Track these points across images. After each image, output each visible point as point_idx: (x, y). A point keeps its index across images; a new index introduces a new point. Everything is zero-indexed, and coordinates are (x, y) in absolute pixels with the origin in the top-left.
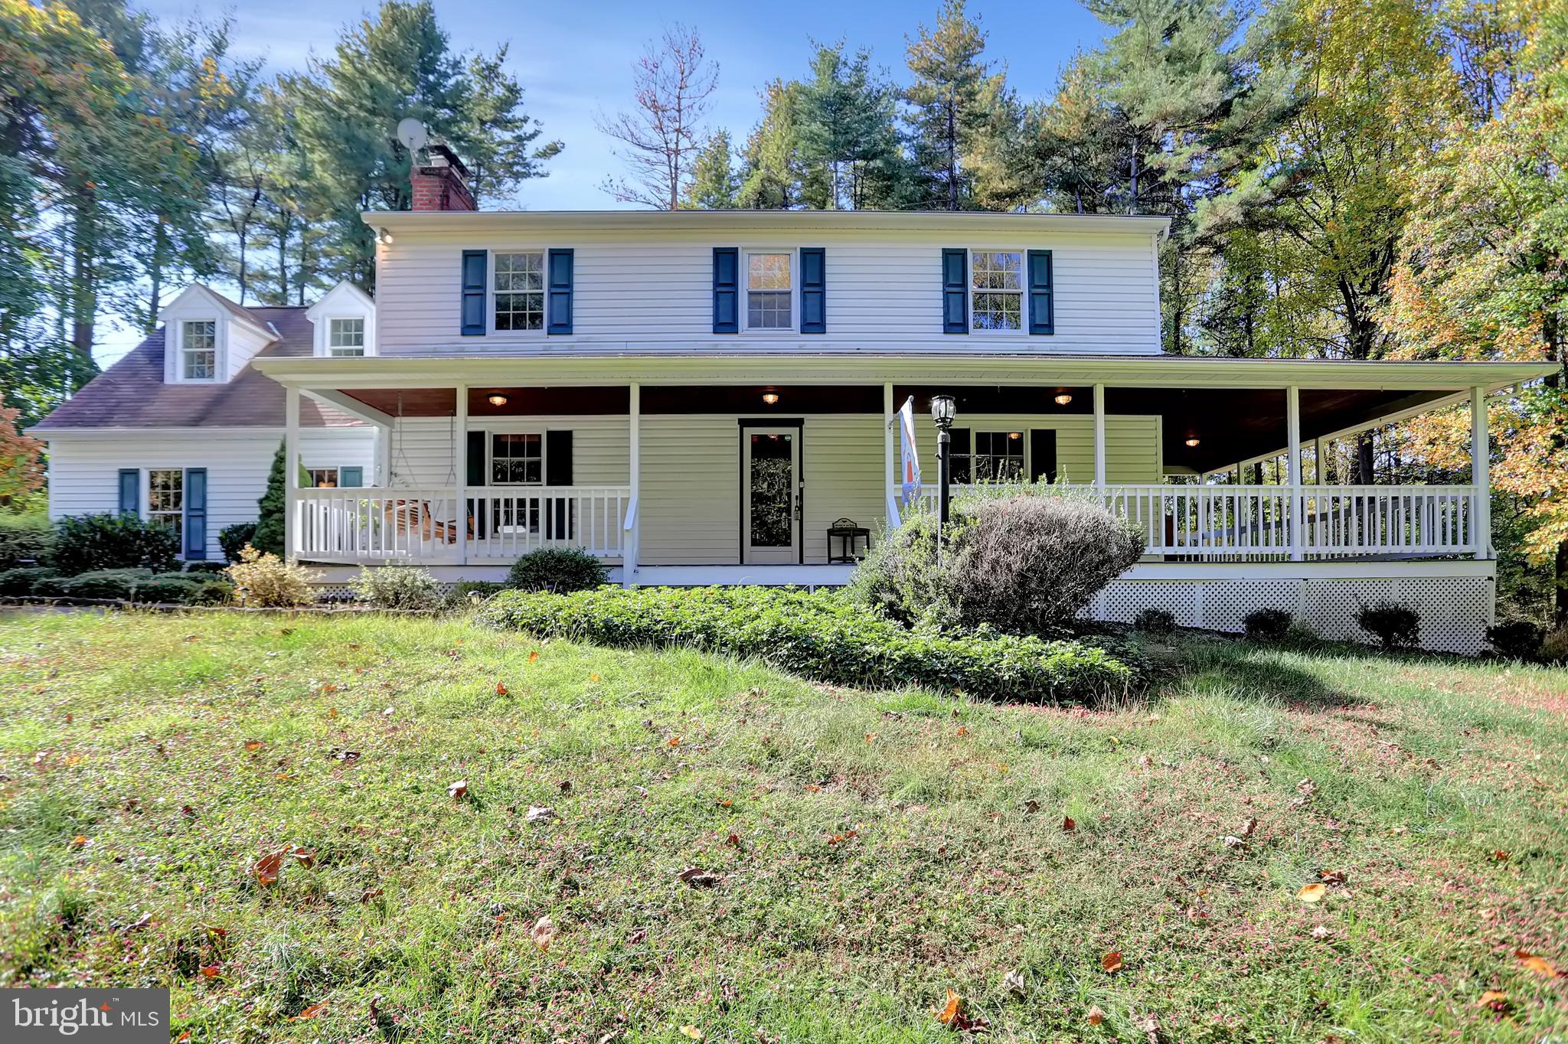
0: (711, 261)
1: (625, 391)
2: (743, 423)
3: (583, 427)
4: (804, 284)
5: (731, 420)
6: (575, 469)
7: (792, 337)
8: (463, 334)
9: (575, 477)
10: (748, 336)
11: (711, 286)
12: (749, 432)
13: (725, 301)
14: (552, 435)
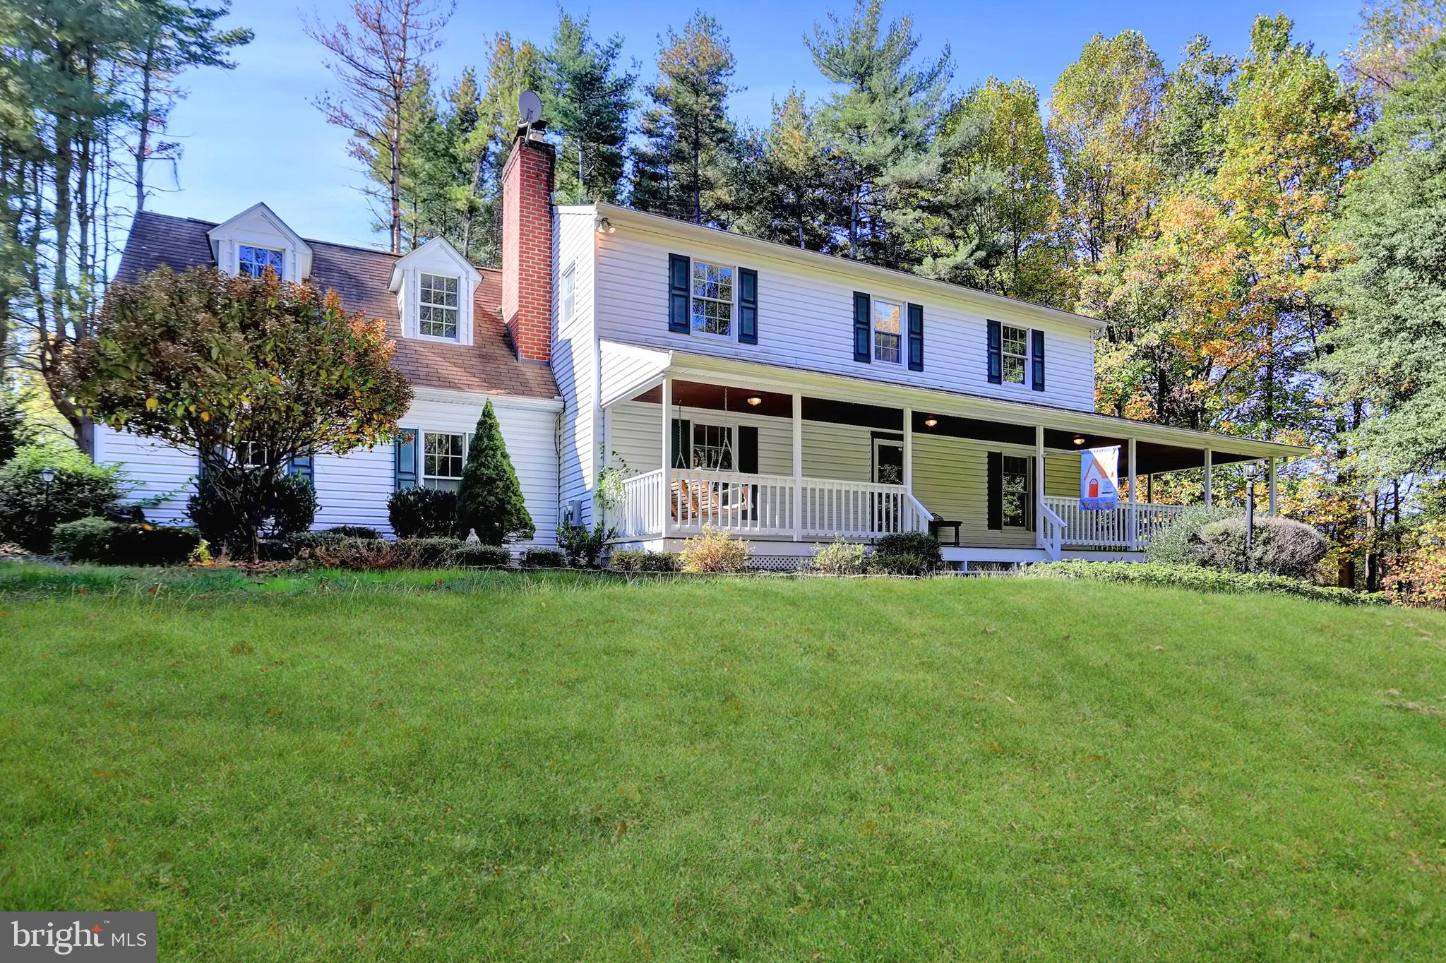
0: (852, 302)
1: (899, 413)
2: (874, 435)
3: (765, 424)
4: (910, 332)
5: (865, 432)
6: (760, 461)
7: (901, 371)
8: (670, 330)
9: (760, 468)
10: (877, 367)
11: (852, 322)
12: (878, 442)
13: (862, 336)
14: (742, 430)
